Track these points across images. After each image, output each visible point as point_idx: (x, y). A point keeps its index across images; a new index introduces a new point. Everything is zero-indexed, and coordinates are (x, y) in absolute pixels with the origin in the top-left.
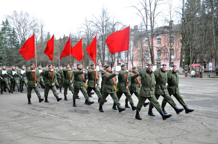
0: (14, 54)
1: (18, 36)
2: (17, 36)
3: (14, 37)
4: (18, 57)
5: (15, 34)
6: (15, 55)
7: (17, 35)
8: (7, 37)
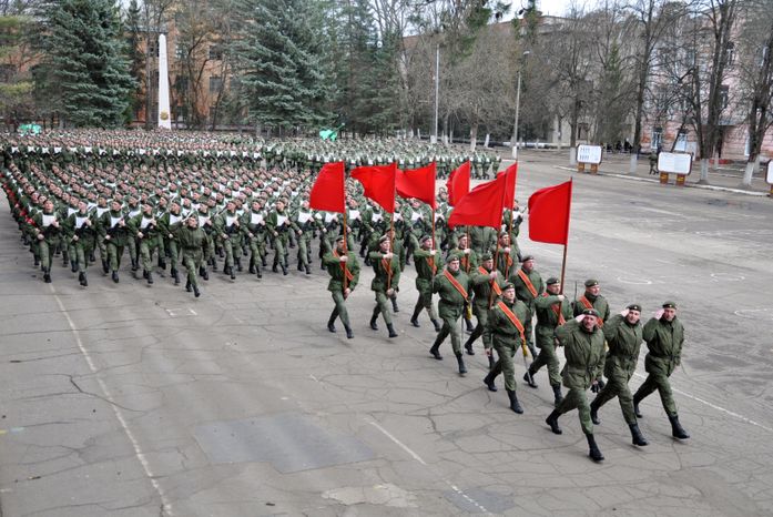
0: (360, 82)
1: (376, 15)
2: (371, 15)
3: (363, 19)
4: (372, 95)
5: (365, 9)
6: (364, 87)
7: (372, 11)
8: (341, 19)
